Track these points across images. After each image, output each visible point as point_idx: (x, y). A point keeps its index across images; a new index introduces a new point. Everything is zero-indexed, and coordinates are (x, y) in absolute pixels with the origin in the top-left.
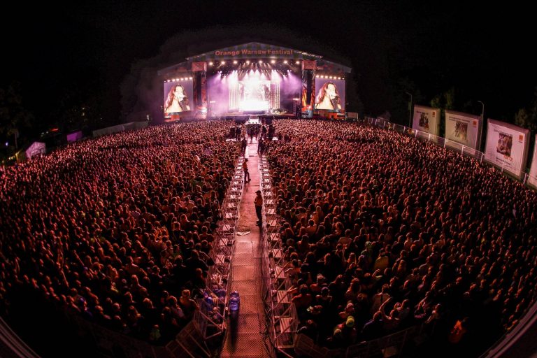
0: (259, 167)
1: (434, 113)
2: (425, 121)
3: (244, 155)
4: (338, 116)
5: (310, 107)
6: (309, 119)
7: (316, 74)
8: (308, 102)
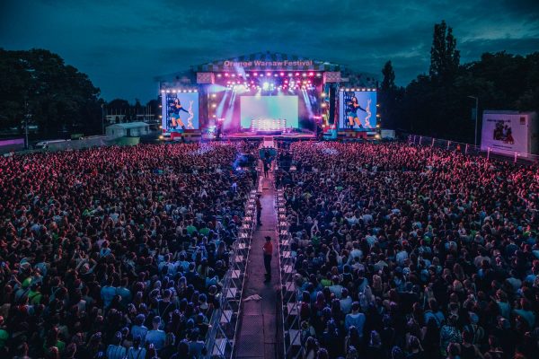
0: (274, 204)
1: (523, 120)
2: (505, 132)
3: (257, 189)
4: (368, 136)
5: (333, 126)
6: (334, 140)
7: (341, 87)
8: (331, 121)
